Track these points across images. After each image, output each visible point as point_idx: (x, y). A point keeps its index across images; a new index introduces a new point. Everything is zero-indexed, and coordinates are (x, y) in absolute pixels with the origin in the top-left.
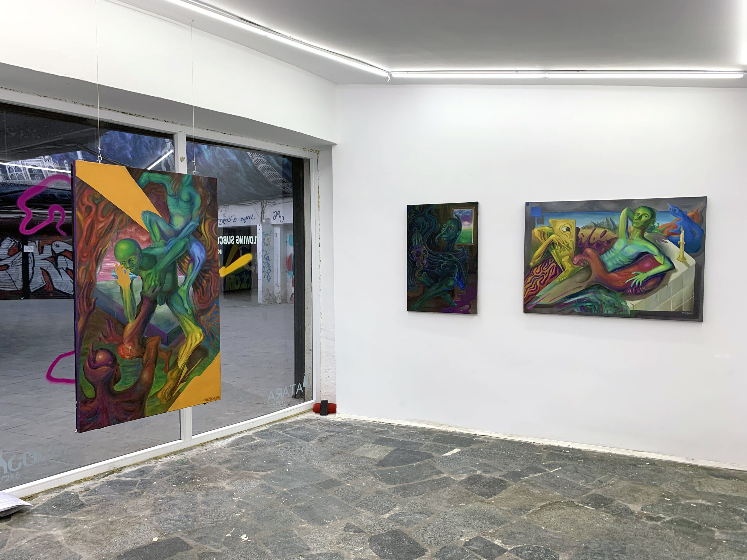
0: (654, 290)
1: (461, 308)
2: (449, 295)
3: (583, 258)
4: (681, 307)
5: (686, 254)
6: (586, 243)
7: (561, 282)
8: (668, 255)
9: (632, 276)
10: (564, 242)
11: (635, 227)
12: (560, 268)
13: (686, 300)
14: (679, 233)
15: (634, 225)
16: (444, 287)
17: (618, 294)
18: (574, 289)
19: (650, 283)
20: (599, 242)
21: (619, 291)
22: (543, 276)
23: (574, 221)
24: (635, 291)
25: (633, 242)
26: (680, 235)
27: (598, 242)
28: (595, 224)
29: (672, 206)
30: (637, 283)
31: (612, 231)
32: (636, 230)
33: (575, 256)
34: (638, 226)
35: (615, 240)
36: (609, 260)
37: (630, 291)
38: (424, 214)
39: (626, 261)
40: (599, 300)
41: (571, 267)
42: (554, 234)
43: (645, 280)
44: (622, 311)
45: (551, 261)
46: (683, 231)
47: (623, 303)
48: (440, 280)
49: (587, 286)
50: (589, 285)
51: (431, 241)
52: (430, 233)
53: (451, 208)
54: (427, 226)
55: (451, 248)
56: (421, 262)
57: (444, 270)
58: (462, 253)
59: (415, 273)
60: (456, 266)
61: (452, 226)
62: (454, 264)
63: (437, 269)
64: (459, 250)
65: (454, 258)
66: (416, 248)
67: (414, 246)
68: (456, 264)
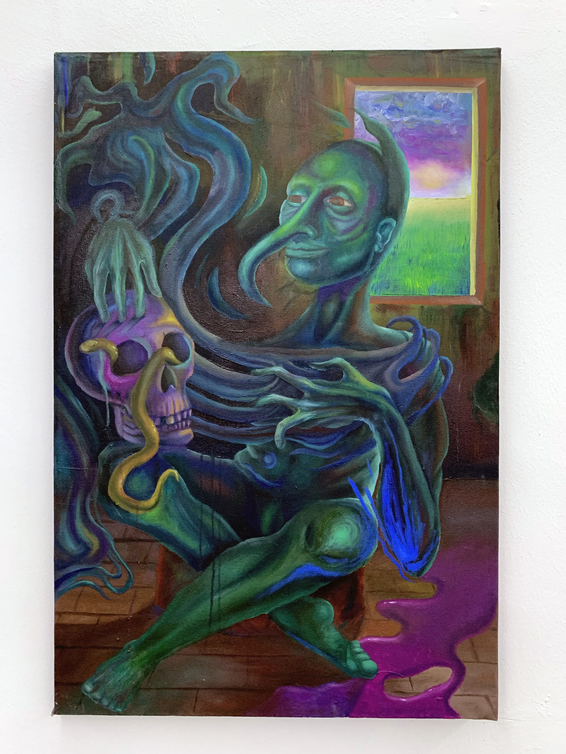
1: (404, 684)
2: (326, 608)
16: (293, 561)
51: (215, 280)
52: (205, 230)
53: (337, 77)
54: (184, 187)
55: (339, 324)
56: (150, 407)
57: (292, 453)
58: (405, 350)
59: (107, 475)
60: (372, 427)
61: (345, 190)
62: (362, 419)
63: (248, 449)
64: (386, 335)
65: (357, 383)
66: (117, 323)
67: (101, 311)
68: (371, 419)
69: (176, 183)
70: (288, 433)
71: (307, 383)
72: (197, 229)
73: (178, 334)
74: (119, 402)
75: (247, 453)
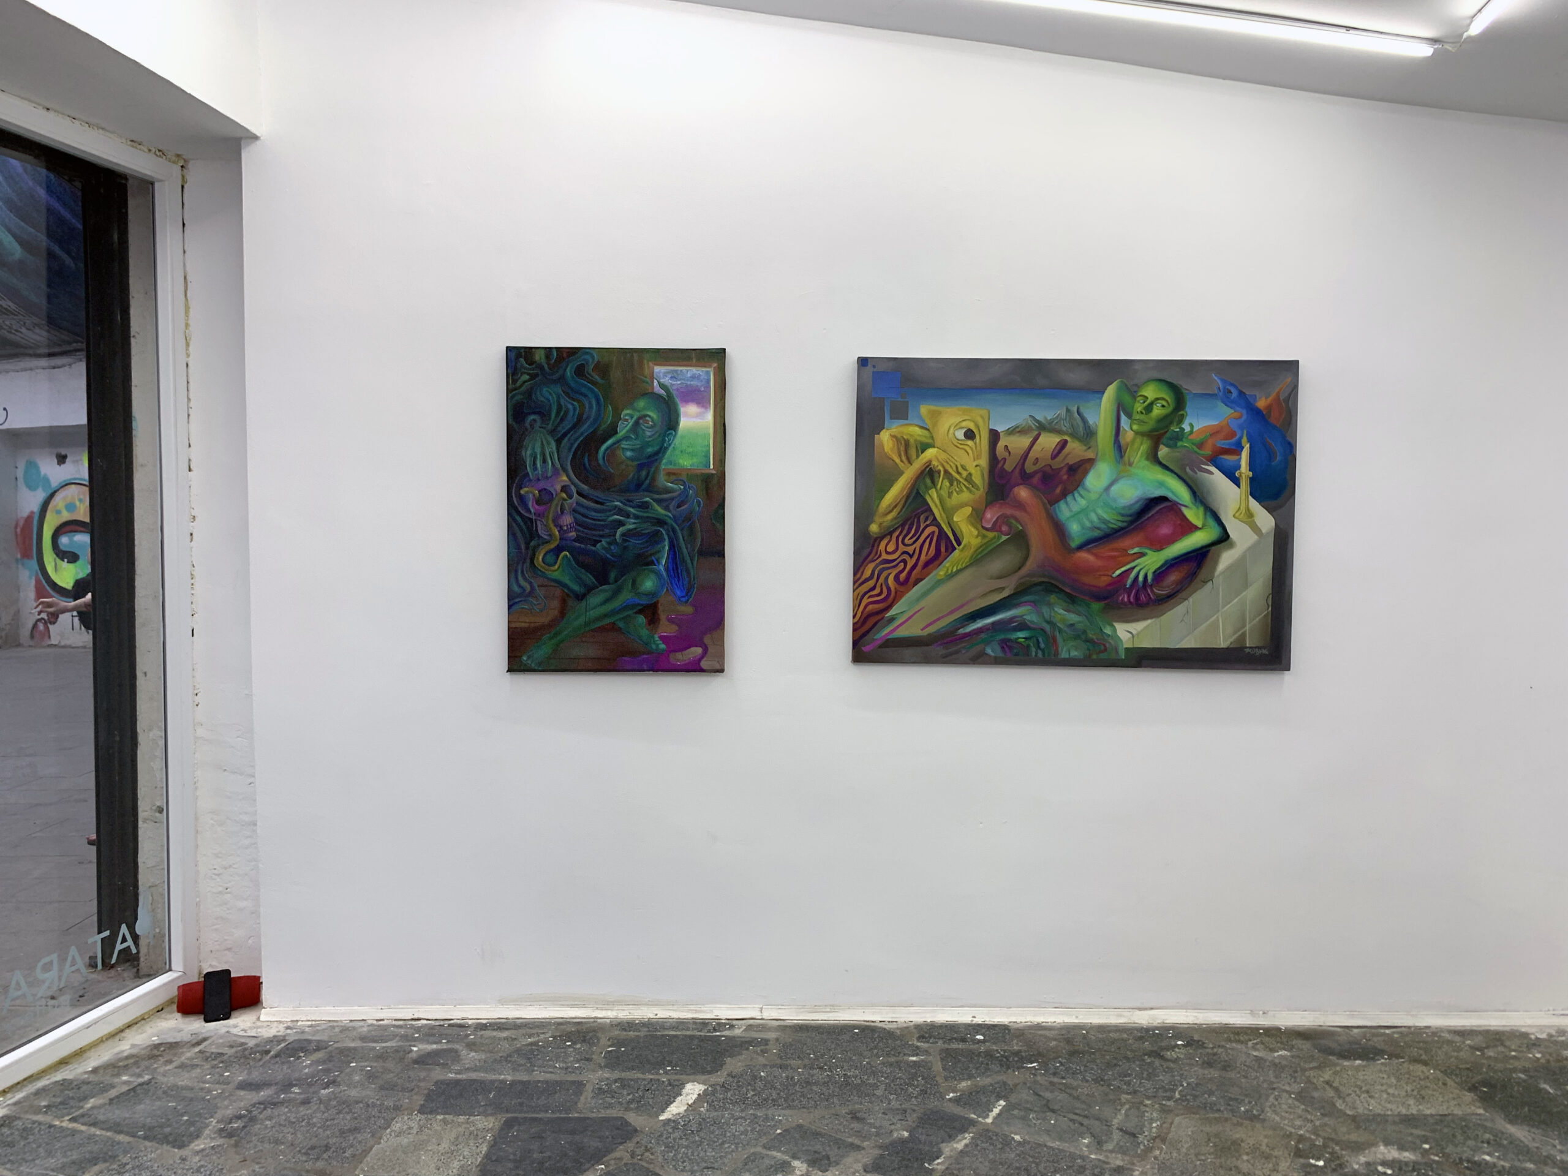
0: (1180, 595)
1: (679, 655)
2: (641, 619)
3: (1009, 511)
4: (1243, 637)
5: (1254, 504)
6: (1017, 470)
7: (951, 576)
8: (1214, 507)
9: (1130, 558)
10: (960, 469)
11: (1137, 433)
12: (947, 537)
13: (1254, 620)
14: (1237, 450)
15: (1135, 427)
16: (625, 597)
17: (1096, 606)
18: (984, 595)
19: (1173, 577)
20: (1048, 469)
21: (1098, 596)
22: (905, 561)
23: (984, 412)
24: (1137, 598)
25: (1133, 470)
26: (1240, 454)
27: (1045, 469)
28: (1037, 421)
29: (1223, 380)
30: (1141, 578)
31: (1080, 440)
32: (1139, 440)
33: (986, 508)
34: (1146, 428)
36: (1072, 516)
37: (1123, 599)
38: (563, 377)
39: (1113, 519)
40: (1048, 622)
41: (977, 537)
42: (934, 447)
43: (1159, 568)
44: (1106, 650)
45: (926, 519)
46: (1248, 445)
47: (1108, 630)
48: (612, 575)
49: (1017, 588)
50: (1022, 584)
51: (586, 459)
52: (582, 434)
53: (645, 361)
54: (571, 413)
55: (647, 482)
56: (554, 521)
57: (625, 544)
58: (680, 494)
59: (534, 554)
60: (664, 532)
61: (649, 416)
62: (659, 528)
63: (603, 543)
64: (671, 487)
65: (657, 510)
66: (539, 480)
67: (530, 474)
68: (663, 529)
69: (566, 412)
70: (623, 535)
71: (632, 510)
72: (578, 434)
73: (568, 486)
74: (539, 518)
75: (602, 545)
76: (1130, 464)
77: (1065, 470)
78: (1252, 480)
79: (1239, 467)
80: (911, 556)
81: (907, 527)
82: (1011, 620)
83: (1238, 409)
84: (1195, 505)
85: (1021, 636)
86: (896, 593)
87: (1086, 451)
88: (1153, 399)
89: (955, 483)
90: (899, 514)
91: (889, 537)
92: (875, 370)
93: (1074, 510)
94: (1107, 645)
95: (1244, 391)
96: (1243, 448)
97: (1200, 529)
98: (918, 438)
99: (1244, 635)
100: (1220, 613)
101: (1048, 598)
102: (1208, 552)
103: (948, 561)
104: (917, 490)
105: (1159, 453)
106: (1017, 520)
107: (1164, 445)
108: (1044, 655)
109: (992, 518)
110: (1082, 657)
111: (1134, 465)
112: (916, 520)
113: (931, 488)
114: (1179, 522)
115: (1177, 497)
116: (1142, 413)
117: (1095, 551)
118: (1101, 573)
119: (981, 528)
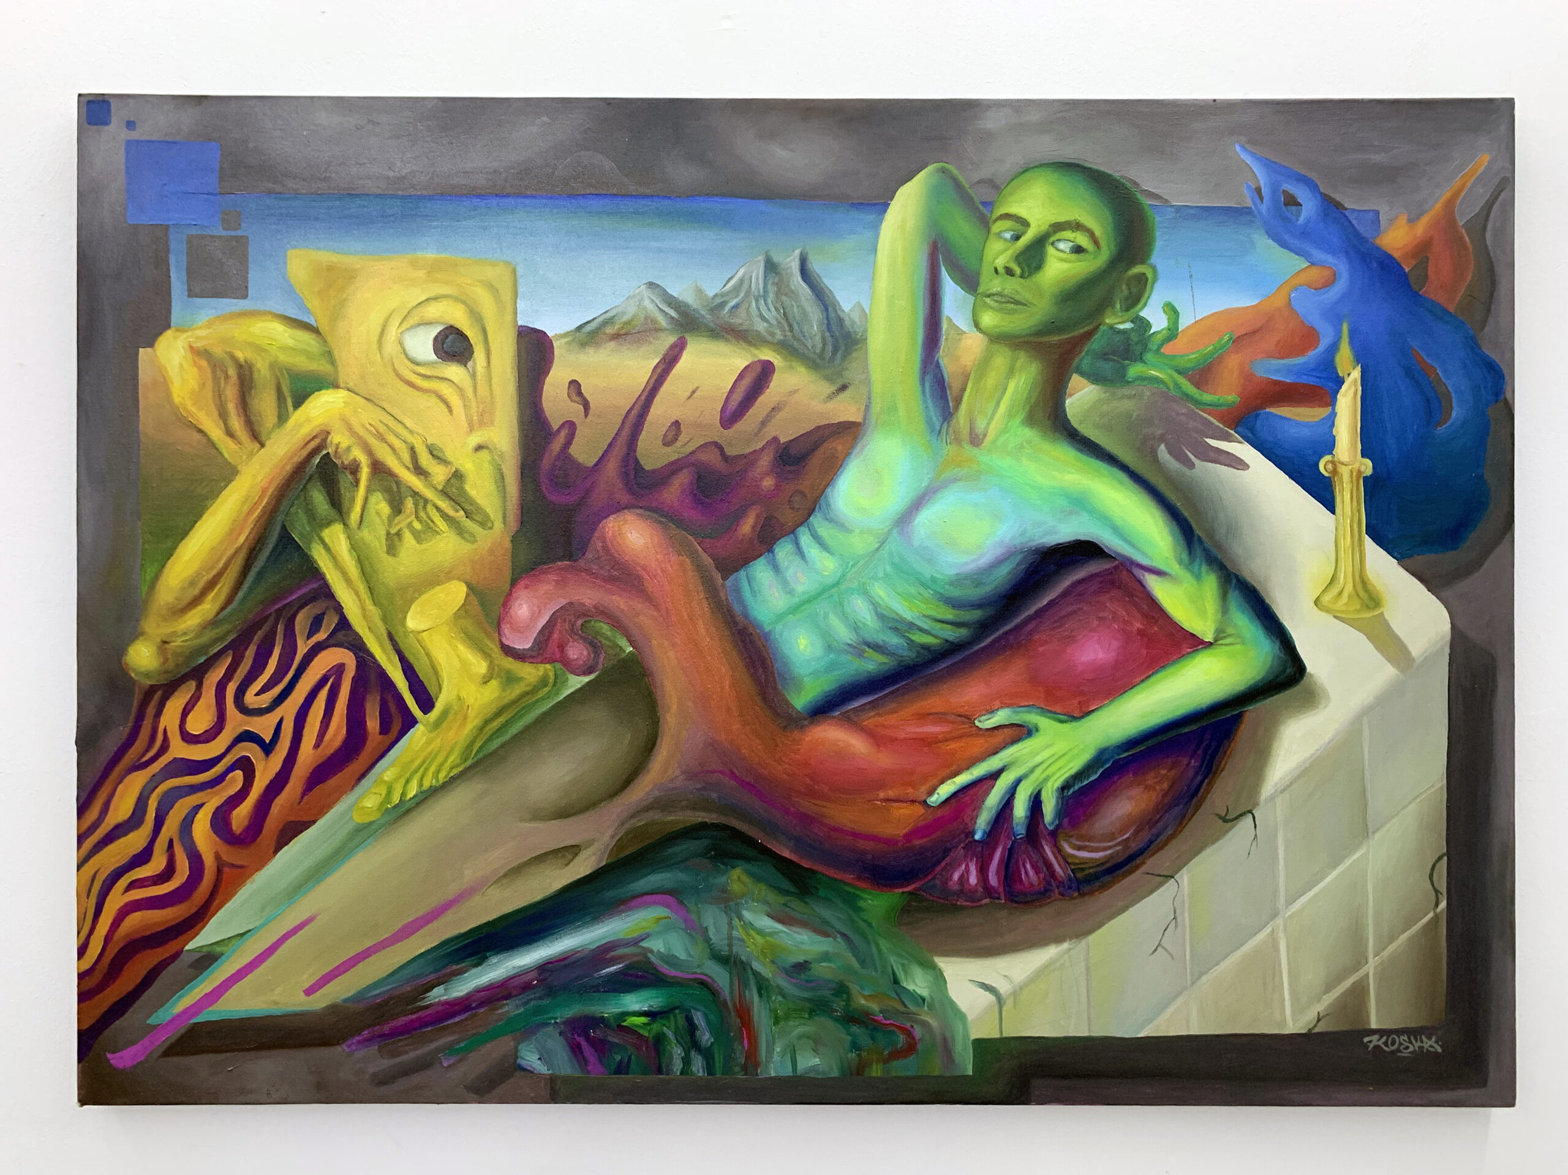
0: (1152, 863)
3: (587, 595)
4: (1358, 994)
5: (1379, 562)
6: (612, 467)
7: (402, 812)
8: (1255, 570)
9: (980, 744)
10: (425, 460)
11: (997, 338)
12: (387, 683)
13: (1392, 939)
14: (1321, 388)
15: (988, 319)
17: (878, 903)
18: (516, 871)
20: (712, 458)
23: (496, 273)
24: (1009, 873)
25: (984, 457)
26: (1332, 401)
27: (703, 457)
28: (671, 301)
29: (1268, 165)
30: (1020, 810)
31: (815, 363)
32: (1001, 359)
33: (514, 583)
34: (1021, 322)
35: (838, 445)
36: (795, 609)
40: (725, 960)
41: (486, 680)
42: (336, 386)
43: (1078, 776)
44: (911, 1048)
45: (316, 625)
46: (1356, 374)
47: (918, 983)
49: (620, 845)
50: (635, 834)
76: (976, 440)
77: (765, 461)
78: (1373, 487)
79: (1328, 445)
80: (268, 748)
81: (250, 653)
82: (602, 954)
83: (1319, 255)
84: (1189, 567)
85: (636, 1007)
86: (219, 871)
87: (831, 397)
88: (1044, 228)
89: (409, 504)
90: (223, 609)
91: (192, 685)
92: (135, 135)
93: (800, 589)
94: (918, 1032)
95: (1337, 197)
96: (1340, 382)
97: (1210, 644)
98: (284, 358)
99: (1359, 992)
100: (1279, 921)
101: (721, 880)
102: (1239, 717)
103: (392, 765)
104: (284, 527)
105: (1068, 402)
106: (617, 624)
107: (1082, 374)
108: (710, 1069)
109: (534, 618)
110: (835, 1073)
111: (988, 439)
112: (280, 628)
113: (329, 523)
114: (1138, 625)
115: (1133, 546)
116: (1009, 272)
117: (871, 720)
118: (891, 794)
119: (496, 651)
